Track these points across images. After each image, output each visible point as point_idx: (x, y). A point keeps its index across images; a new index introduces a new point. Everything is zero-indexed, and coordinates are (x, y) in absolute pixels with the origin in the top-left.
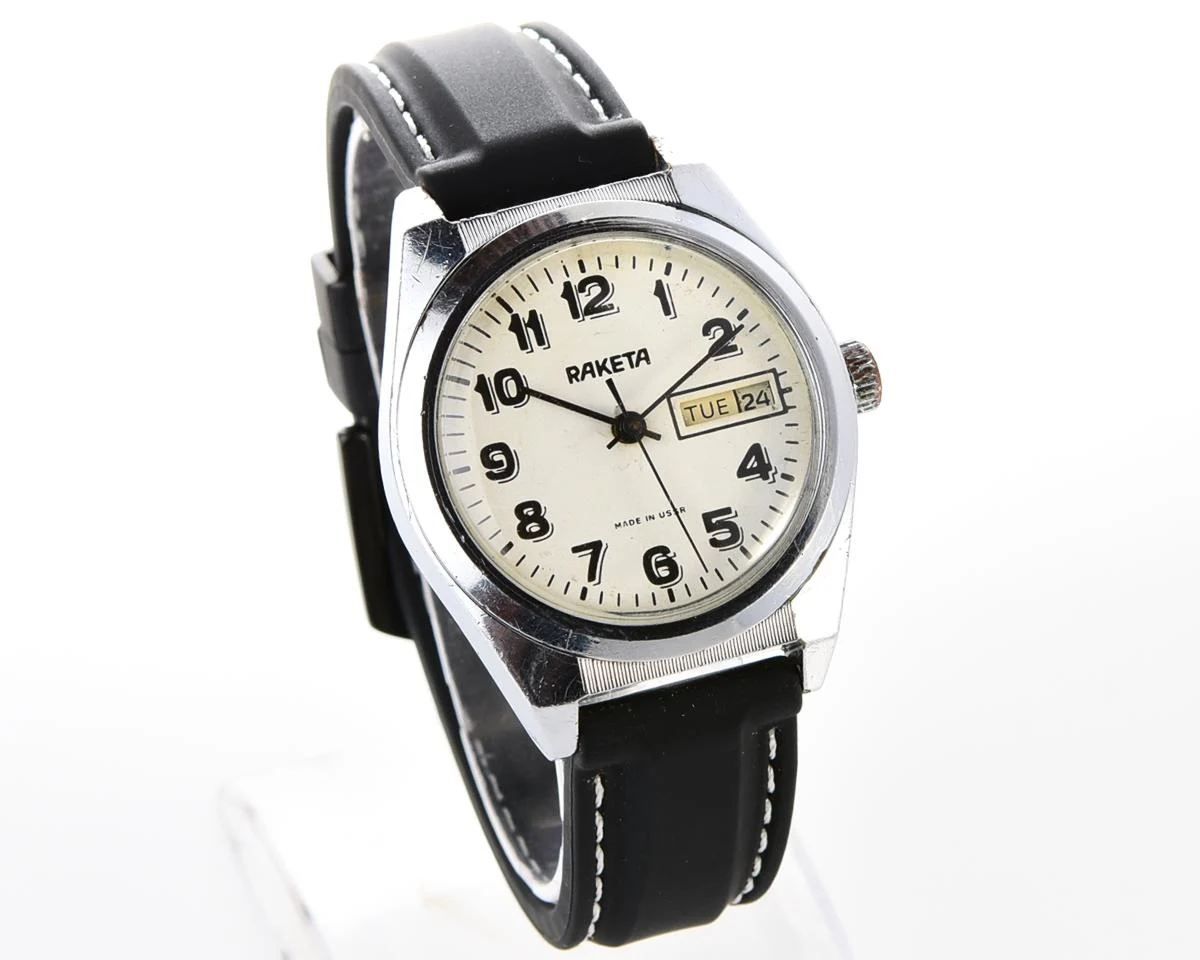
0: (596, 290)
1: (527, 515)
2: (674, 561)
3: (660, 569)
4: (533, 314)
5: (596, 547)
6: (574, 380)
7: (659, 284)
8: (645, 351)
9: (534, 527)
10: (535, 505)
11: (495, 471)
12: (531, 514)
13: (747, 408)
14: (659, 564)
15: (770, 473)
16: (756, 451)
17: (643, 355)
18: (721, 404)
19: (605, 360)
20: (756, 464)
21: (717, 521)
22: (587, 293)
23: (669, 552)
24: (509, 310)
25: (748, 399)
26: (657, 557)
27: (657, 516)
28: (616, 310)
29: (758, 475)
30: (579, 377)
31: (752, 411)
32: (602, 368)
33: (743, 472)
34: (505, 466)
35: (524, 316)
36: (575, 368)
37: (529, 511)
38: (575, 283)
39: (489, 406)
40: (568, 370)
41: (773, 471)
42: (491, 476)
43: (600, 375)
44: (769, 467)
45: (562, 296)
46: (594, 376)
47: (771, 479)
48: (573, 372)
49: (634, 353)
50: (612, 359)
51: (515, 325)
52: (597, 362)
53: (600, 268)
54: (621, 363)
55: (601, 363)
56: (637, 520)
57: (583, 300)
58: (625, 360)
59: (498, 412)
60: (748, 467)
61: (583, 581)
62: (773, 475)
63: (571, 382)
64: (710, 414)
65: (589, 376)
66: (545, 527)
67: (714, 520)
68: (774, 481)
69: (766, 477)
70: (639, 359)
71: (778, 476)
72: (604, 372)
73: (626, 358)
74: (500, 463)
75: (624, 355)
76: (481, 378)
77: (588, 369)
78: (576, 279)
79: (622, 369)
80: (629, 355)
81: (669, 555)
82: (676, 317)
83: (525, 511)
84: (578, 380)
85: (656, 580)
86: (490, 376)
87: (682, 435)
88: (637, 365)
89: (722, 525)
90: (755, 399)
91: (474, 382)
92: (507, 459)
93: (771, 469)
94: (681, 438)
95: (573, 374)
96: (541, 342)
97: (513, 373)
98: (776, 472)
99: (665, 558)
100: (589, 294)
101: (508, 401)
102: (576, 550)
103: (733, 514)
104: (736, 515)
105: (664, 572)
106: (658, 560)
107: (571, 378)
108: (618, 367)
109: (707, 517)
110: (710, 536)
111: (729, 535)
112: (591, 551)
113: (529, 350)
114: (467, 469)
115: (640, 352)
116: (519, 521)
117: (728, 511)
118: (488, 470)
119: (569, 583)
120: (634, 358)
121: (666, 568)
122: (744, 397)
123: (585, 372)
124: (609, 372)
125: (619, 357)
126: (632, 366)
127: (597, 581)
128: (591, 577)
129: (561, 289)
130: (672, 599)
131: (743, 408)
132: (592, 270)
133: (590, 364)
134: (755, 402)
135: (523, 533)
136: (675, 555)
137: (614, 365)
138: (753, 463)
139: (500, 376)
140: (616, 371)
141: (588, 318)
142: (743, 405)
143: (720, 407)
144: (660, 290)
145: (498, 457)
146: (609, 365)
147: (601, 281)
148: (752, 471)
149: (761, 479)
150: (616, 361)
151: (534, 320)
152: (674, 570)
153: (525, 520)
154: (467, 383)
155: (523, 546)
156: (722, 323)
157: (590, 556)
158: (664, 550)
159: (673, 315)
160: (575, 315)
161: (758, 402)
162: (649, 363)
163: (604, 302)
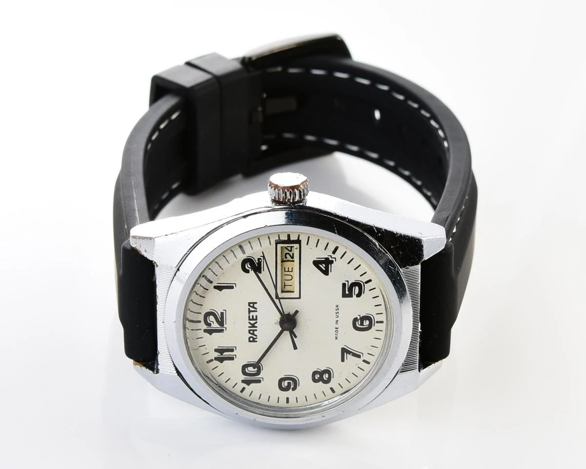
0: (212, 318)
1: (319, 378)
2: (362, 317)
3: (364, 324)
4: (216, 350)
5: (344, 351)
6: (255, 340)
7: (215, 287)
8: (249, 303)
9: (326, 376)
10: (314, 373)
11: (292, 387)
12: (318, 376)
13: (293, 257)
14: (362, 324)
15: (330, 259)
16: (316, 263)
17: (252, 305)
18: (287, 270)
19: (250, 323)
20: (324, 265)
21: (348, 291)
22: (212, 323)
23: (357, 318)
24: (212, 360)
25: (288, 256)
26: (358, 325)
27: (337, 319)
28: (224, 312)
29: (330, 265)
30: (255, 337)
31: (295, 255)
32: (253, 326)
33: (326, 272)
34: (291, 382)
35: (217, 354)
36: (250, 338)
37: (317, 377)
38: (205, 327)
39: (259, 381)
40: (250, 341)
41: (330, 257)
42: (294, 389)
43: (256, 327)
44: (327, 259)
45: (211, 335)
46: (256, 330)
47: (334, 260)
48: (251, 339)
49: (249, 309)
50: (250, 319)
51: (221, 360)
52: (249, 327)
53: (201, 313)
54: (253, 316)
55: (251, 326)
56: (336, 328)
57: (215, 325)
58: (252, 314)
59: (263, 378)
60: (324, 269)
61: (360, 361)
62: (331, 258)
63: (256, 341)
64: (291, 276)
65: (255, 333)
66: (327, 371)
67: (347, 293)
68: (335, 258)
69: (332, 262)
70: (253, 307)
71: (333, 256)
72: (255, 325)
73: (251, 313)
74: (289, 383)
75: (249, 314)
76: (243, 381)
77: (252, 332)
78: (203, 326)
79: (256, 316)
80: (250, 311)
81: (359, 318)
82: (235, 284)
83: (316, 378)
84: (257, 338)
85: (369, 327)
86: (243, 377)
87: (298, 296)
88: (256, 309)
89: (350, 289)
90: (288, 252)
91: (245, 385)
92: (288, 380)
93: (329, 258)
94: (300, 298)
95: (253, 340)
96: (232, 350)
97: (244, 367)
98: (331, 256)
99: (359, 321)
100: (213, 322)
101: (258, 373)
102: (343, 360)
103: (347, 283)
104: (348, 281)
105: (366, 323)
106: (359, 324)
107: (254, 341)
108: (255, 318)
109: (344, 295)
110: (354, 296)
111: (357, 288)
112: (345, 353)
113: (235, 356)
114: (288, 399)
115: (249, 305)
116: (321, 382)
117: (344, 285)
118: (291, 389)
119: (358, 367)
120: (252, 309)
121: (365, 321)
122: (286, 258)
123: (253, 334)
124: (256, 322)
125: (249, 316)
126: (256, 311)
127: (361, 355)
128: (359, 356)
129: (207, 334)
130: (382, 322)
131: (292, 260)
132: (201, 318)
133: (249, 331)
134: (290, 253)
135: (327, 382)
136: (360, 316)
137: (253, 319)
138: (323, 267)
139: (244, 373)
140: (256, 319)
141: (225, 326)
142: (290, 259)
143: (288, 271)
144: (219, 288)
145: (285, 384)
146: (252, 322)
147: (208, 314)
148: (327, 268)
149: (332, 265)
150: (251, 318)
151: (220, 351)
152: (367, 318)
153: (321, 379)
154: (244, 389)
155: (333, 383)
156: (244, 262)
157: (348, 355)
158: (355, 320)
159: (234, 285)
160: (222, 331)
161: (291, 251)
162: (256, 303)
163: (219, 316)
